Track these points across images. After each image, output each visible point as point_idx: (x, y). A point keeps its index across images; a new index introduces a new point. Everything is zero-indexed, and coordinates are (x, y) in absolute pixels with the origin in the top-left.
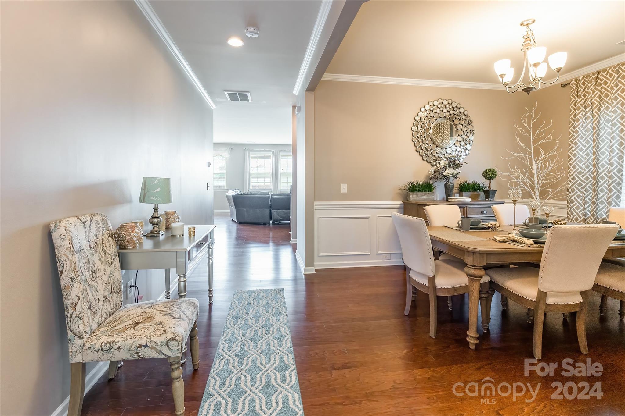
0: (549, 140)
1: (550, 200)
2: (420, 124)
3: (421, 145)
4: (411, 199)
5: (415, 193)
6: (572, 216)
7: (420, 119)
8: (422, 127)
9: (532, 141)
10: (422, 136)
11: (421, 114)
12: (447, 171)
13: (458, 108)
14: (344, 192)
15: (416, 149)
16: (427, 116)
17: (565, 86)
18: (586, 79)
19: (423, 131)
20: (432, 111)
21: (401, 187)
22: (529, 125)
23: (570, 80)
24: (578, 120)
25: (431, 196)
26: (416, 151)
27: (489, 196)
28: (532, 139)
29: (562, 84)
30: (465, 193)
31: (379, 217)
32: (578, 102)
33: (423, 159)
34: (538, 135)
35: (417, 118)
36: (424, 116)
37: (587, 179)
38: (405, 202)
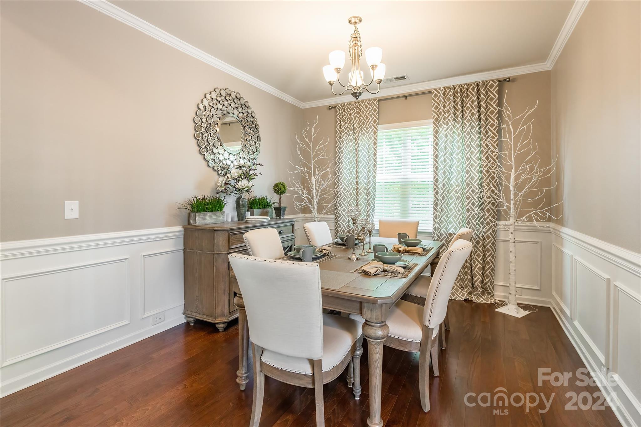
0: (324, 157)
1: (325, 215)
2: (205, 116)
3: (205, 145)
4: (197, 223)
5: (202, 214)
6: (340, 229)
7: (205, 108)
8: (207, 121)
9: (312, 156)
10: (207, 132)
11: (206, 102)
12: (239, 184)
13: (246, 106)
14: (69, 218)
15: (200, 150)
16: (213, 107)
17: (331, 108)
18: (349, 107)
19: (208, 126)
20: (220, 102)
21: (180, 206)
22: (310, 141)
23: (336, 104)
24: (343, 142)
25: (222, 216)
26: (200, 153)
27: (281, 213)
28: (313, 154)
29: (329, 107)
30: (256, 211)
31: (144, 256)
32: (343, 125)
33: (208, 166)
34: (318, 151)
35: (201, 107)
36: (210, 105)
37: (351, 194)
38: (186, 228)
